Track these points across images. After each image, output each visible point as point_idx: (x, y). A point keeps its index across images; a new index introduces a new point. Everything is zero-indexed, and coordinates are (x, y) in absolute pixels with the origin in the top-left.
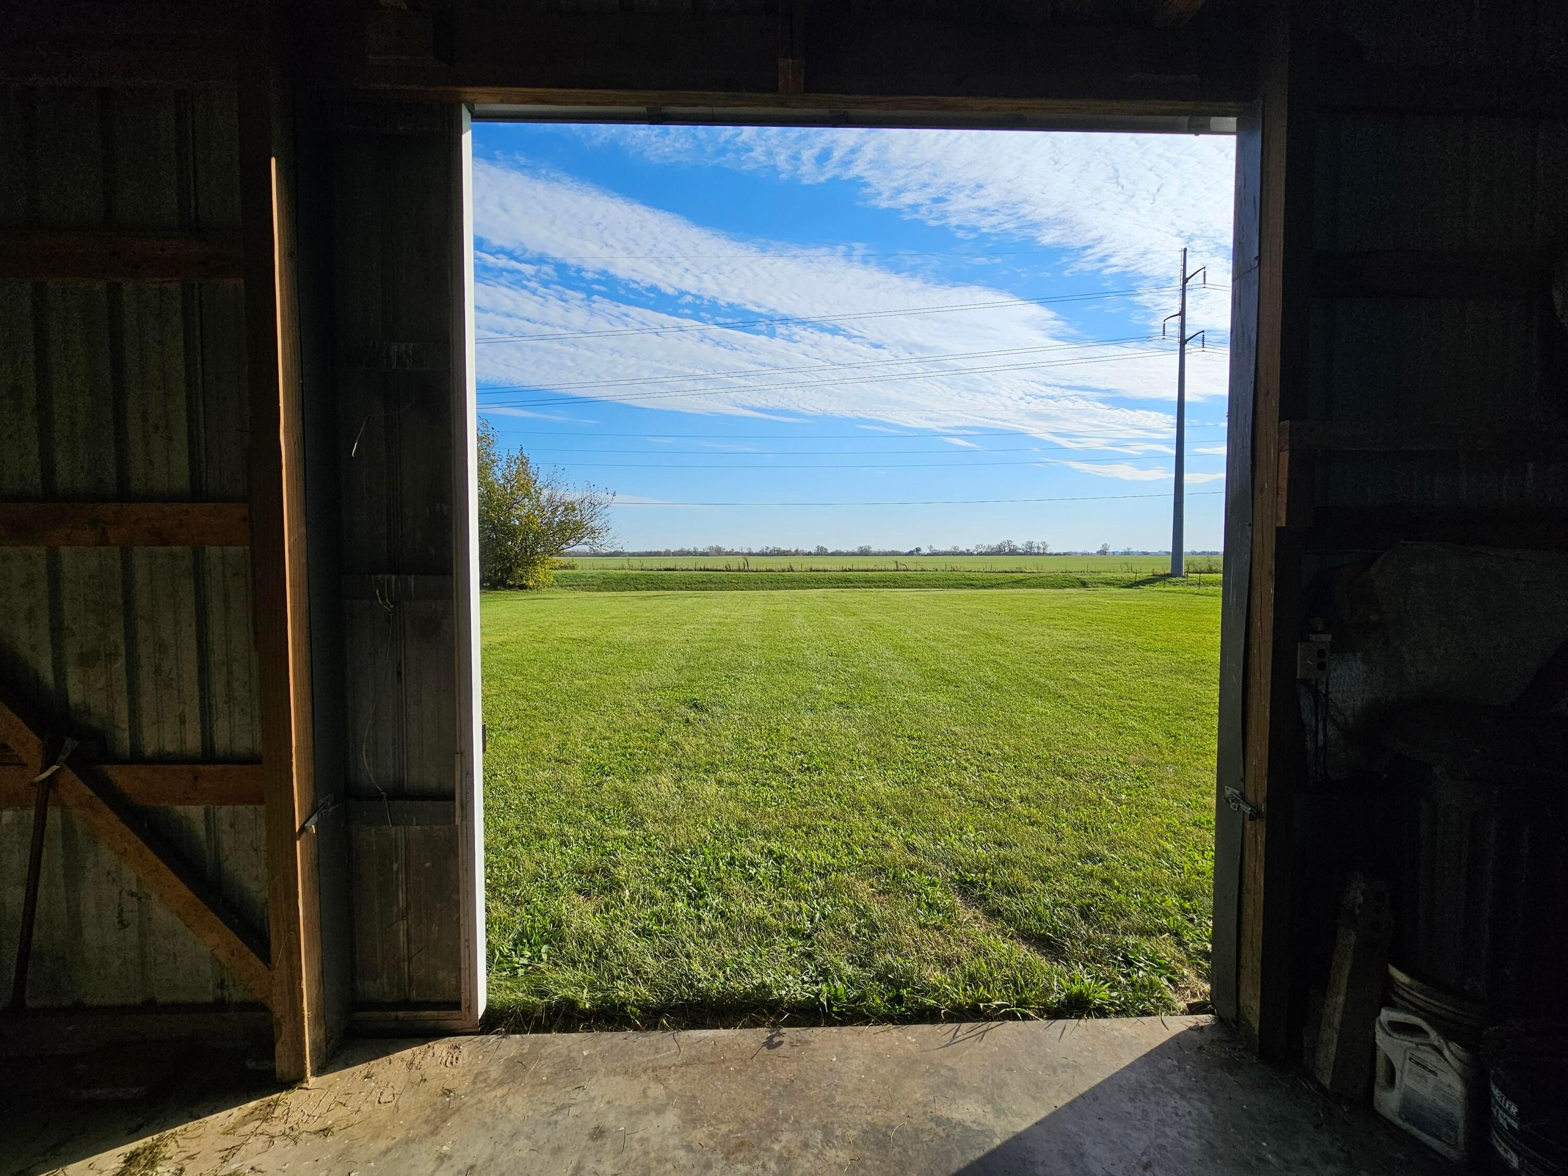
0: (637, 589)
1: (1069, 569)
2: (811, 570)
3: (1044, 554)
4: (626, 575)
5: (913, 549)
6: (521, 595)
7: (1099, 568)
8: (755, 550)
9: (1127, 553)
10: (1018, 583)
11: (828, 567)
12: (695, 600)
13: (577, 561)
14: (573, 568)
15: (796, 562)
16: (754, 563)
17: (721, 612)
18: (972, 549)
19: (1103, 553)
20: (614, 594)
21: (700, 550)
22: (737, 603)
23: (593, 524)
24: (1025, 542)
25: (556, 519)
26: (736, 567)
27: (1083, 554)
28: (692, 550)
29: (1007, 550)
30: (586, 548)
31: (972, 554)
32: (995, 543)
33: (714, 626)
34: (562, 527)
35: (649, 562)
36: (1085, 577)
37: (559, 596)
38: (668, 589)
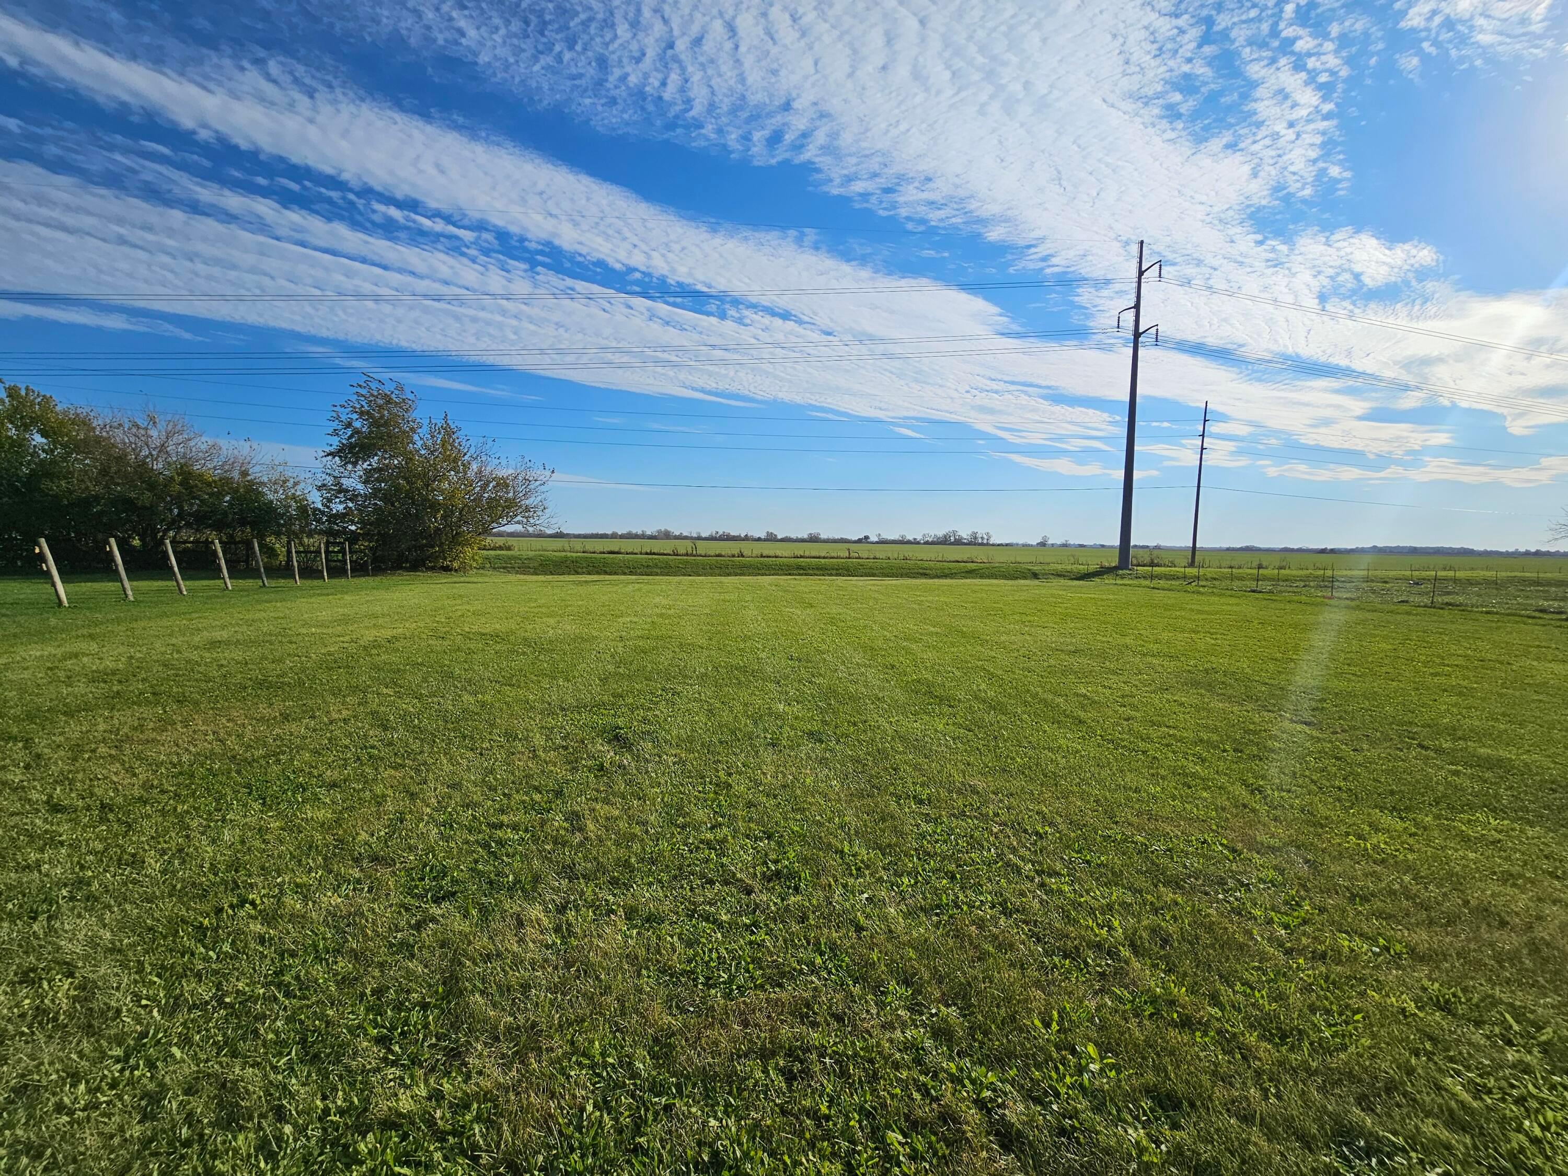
0: (578, 573)
1: (1018, 559)
2: (762, 556)
3: (988, 544)
4: (566, 557)
5: (862, 536)
6: (444, 578)
7: (1048, 560)
8: (704, 534)
9: (1065, 545)
10: (971, 574)
11: (779, 553)
12: (637, 586)
13: (511, 541)
14: (509, 549)
15: (746, 548)
16: (702, 548)
17: (664, 602)
18: (919, 537)
19: (1043, 544)
20: (550, 577)
21: (648, 533)
22: (684, 591)
23: (527, 502)
24: (970, 533)
25: (486, 495)
26: (684, 552)
27: (1024, 545)
28: (640, 532)
29: (952, 539)
30: (518, 528)
31: (918, 543)
32: (941, 533)
33: (655, 619)
34: (493, 504)
35: (591, 545)
36: (1035, 568)
37: (487, 579)
38: (610, 574)
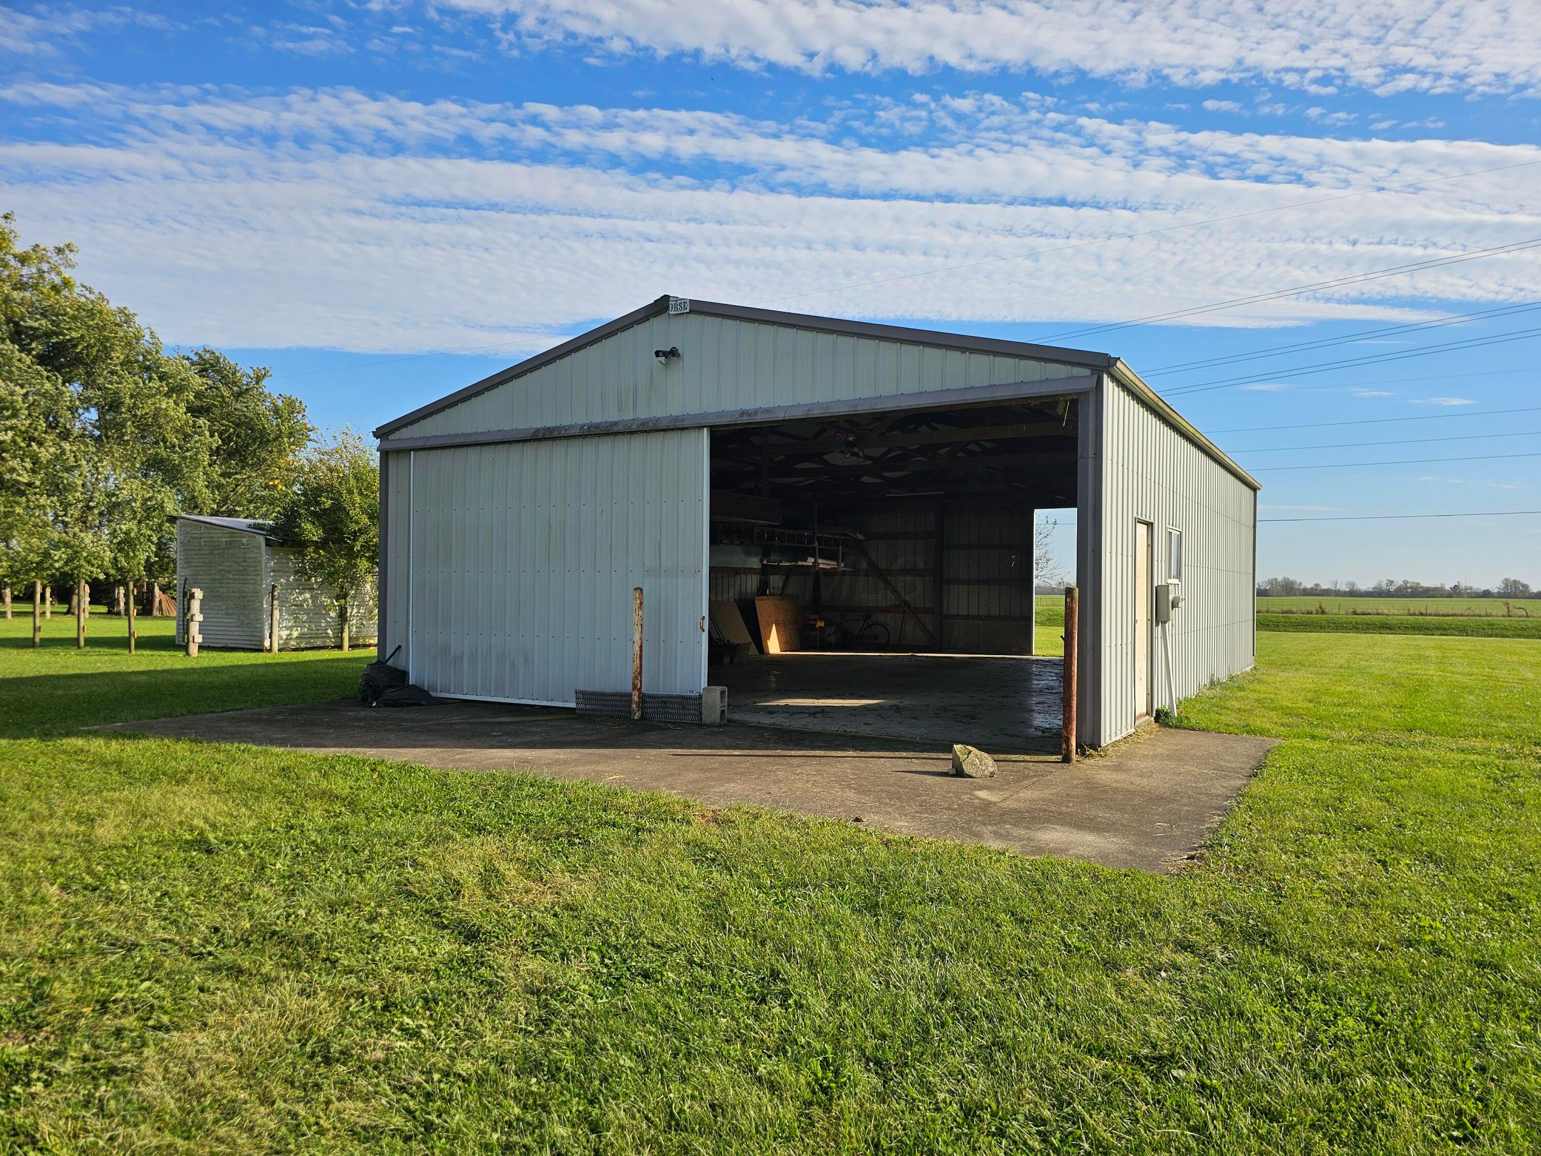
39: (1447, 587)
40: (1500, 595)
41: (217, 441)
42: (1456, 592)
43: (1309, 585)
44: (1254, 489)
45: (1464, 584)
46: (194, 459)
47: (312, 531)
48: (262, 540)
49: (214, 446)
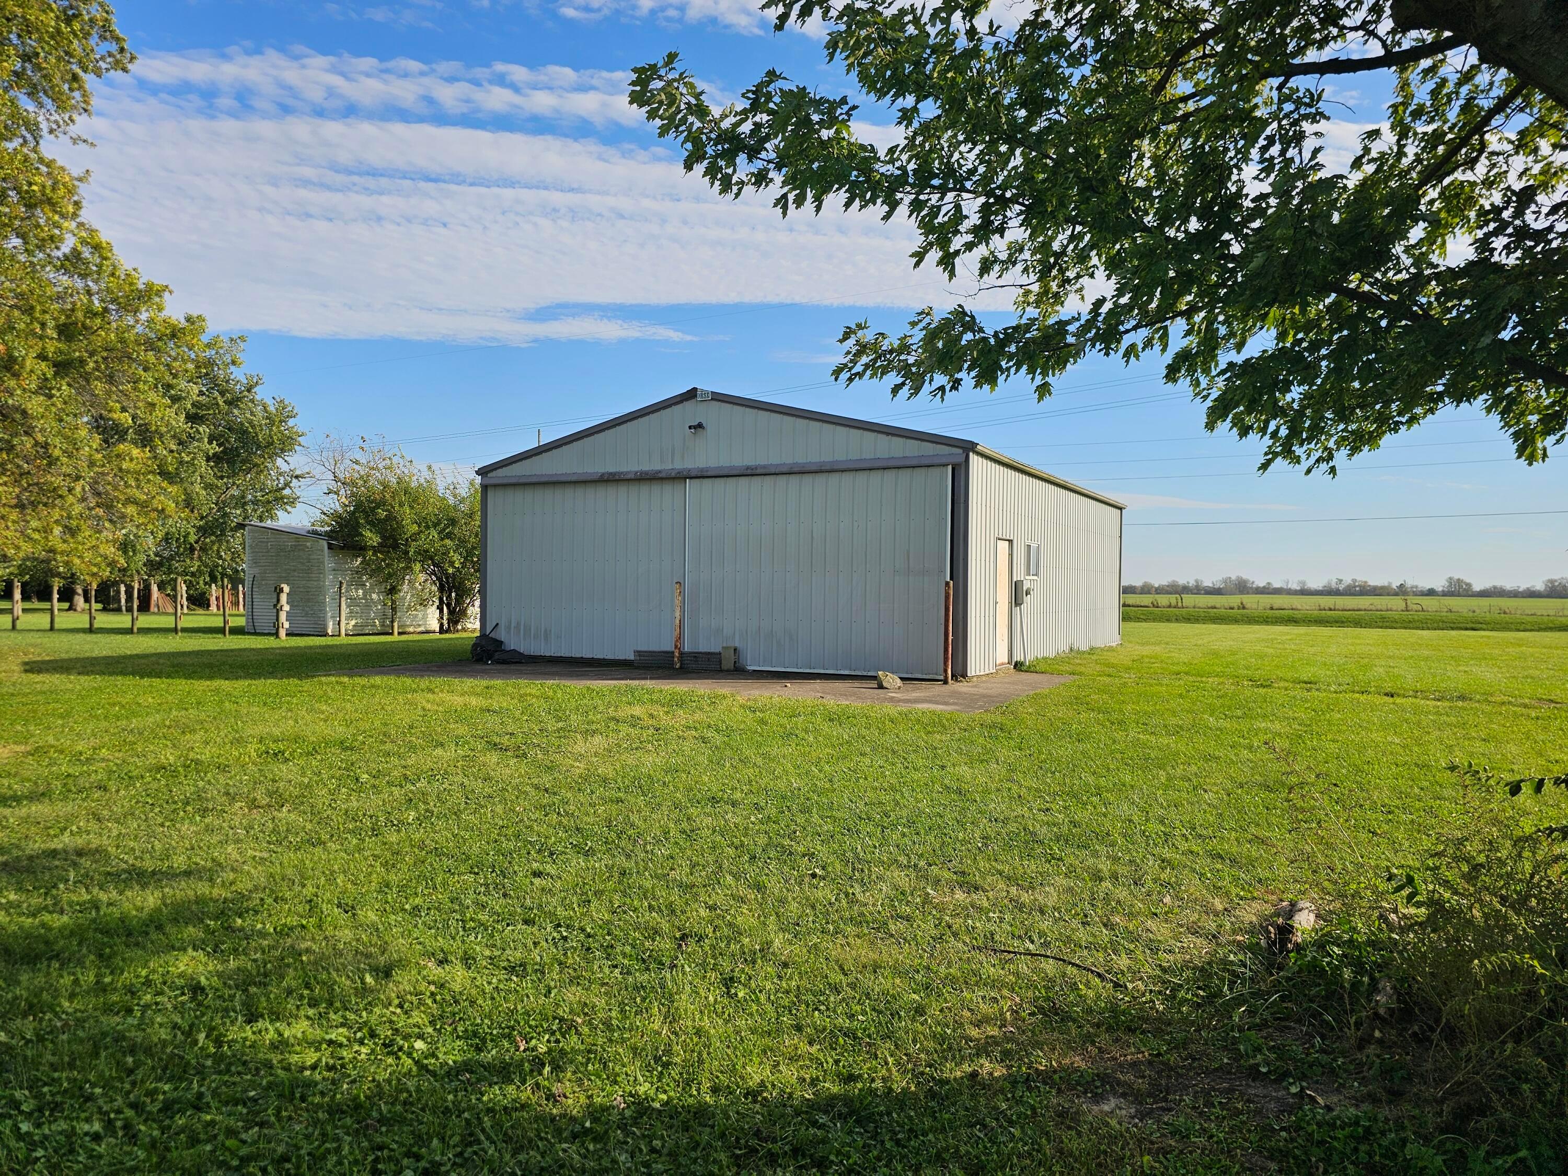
39: (1395, 585)
40: (1445, 594)
41: (214, 448)
42: (1401, 591)
43: (1261, 584)
44: (1121, 509)
45: (1410, 583)
46: (191, 463)
47: (371, 538)
48: (325, 544)
49: (211, 452)
